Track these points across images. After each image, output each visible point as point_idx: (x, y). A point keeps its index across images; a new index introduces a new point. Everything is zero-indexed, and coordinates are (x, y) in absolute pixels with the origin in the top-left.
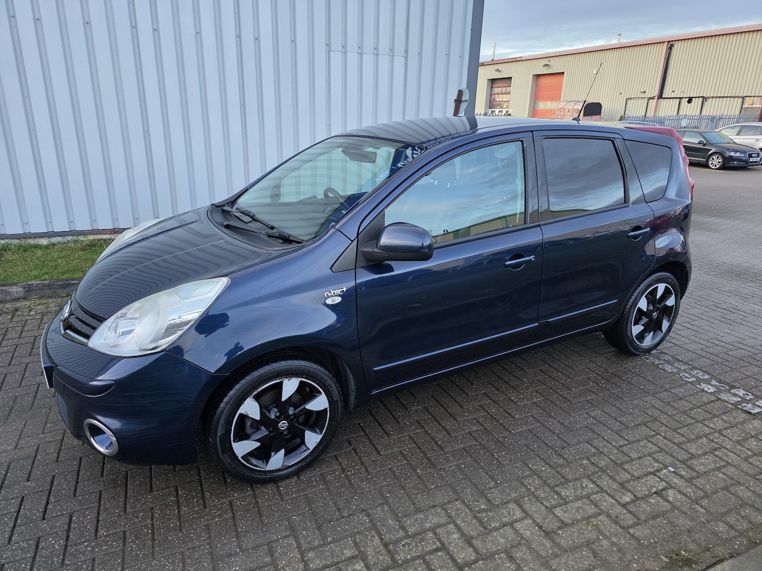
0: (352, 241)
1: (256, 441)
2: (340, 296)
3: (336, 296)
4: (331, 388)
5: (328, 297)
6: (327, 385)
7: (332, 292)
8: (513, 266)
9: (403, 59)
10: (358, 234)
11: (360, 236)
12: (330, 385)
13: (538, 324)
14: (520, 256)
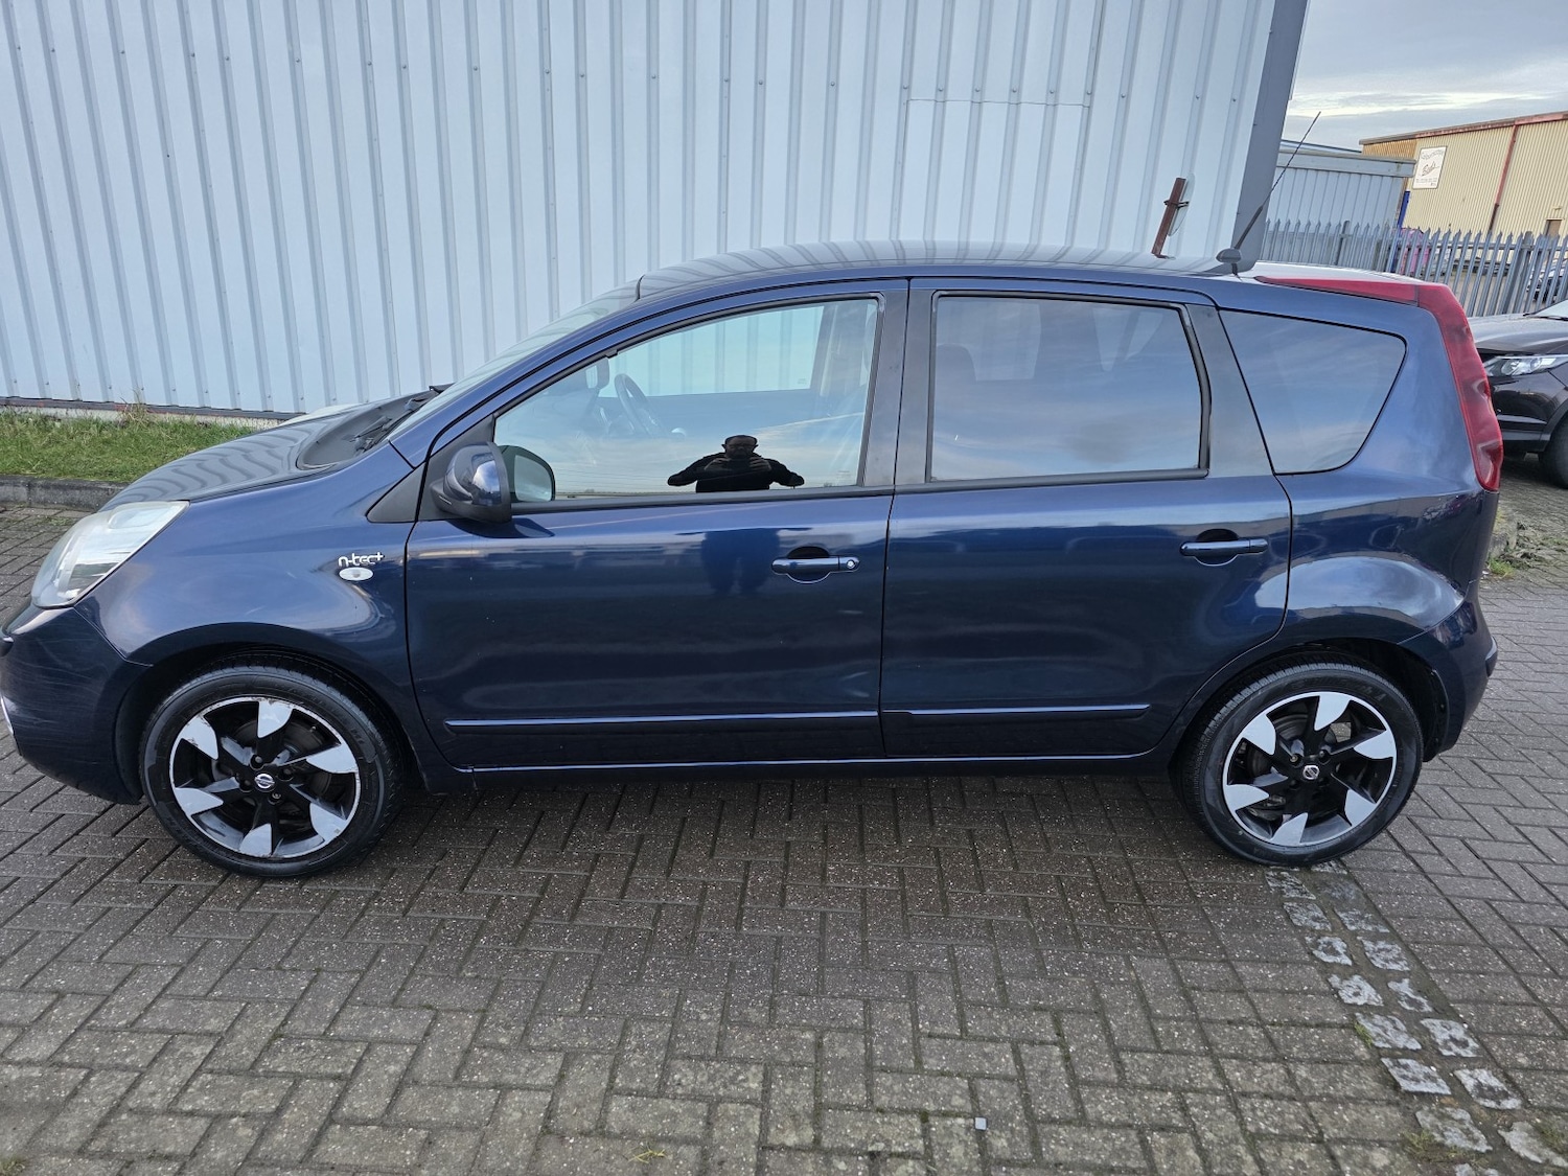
0: (415, 468)
1: (217, 794)
2: (369, 567)
3: (361, 566)
4: (359, 737)
5: (344, 567)
6: (349, 730)
7: (354, 558)
8: (796, 572)
9: (1077, 113)
10: (428, 457)
11: (431, 460)
12: (355, 732)
13: (875, 714)
14: (824, 554)
